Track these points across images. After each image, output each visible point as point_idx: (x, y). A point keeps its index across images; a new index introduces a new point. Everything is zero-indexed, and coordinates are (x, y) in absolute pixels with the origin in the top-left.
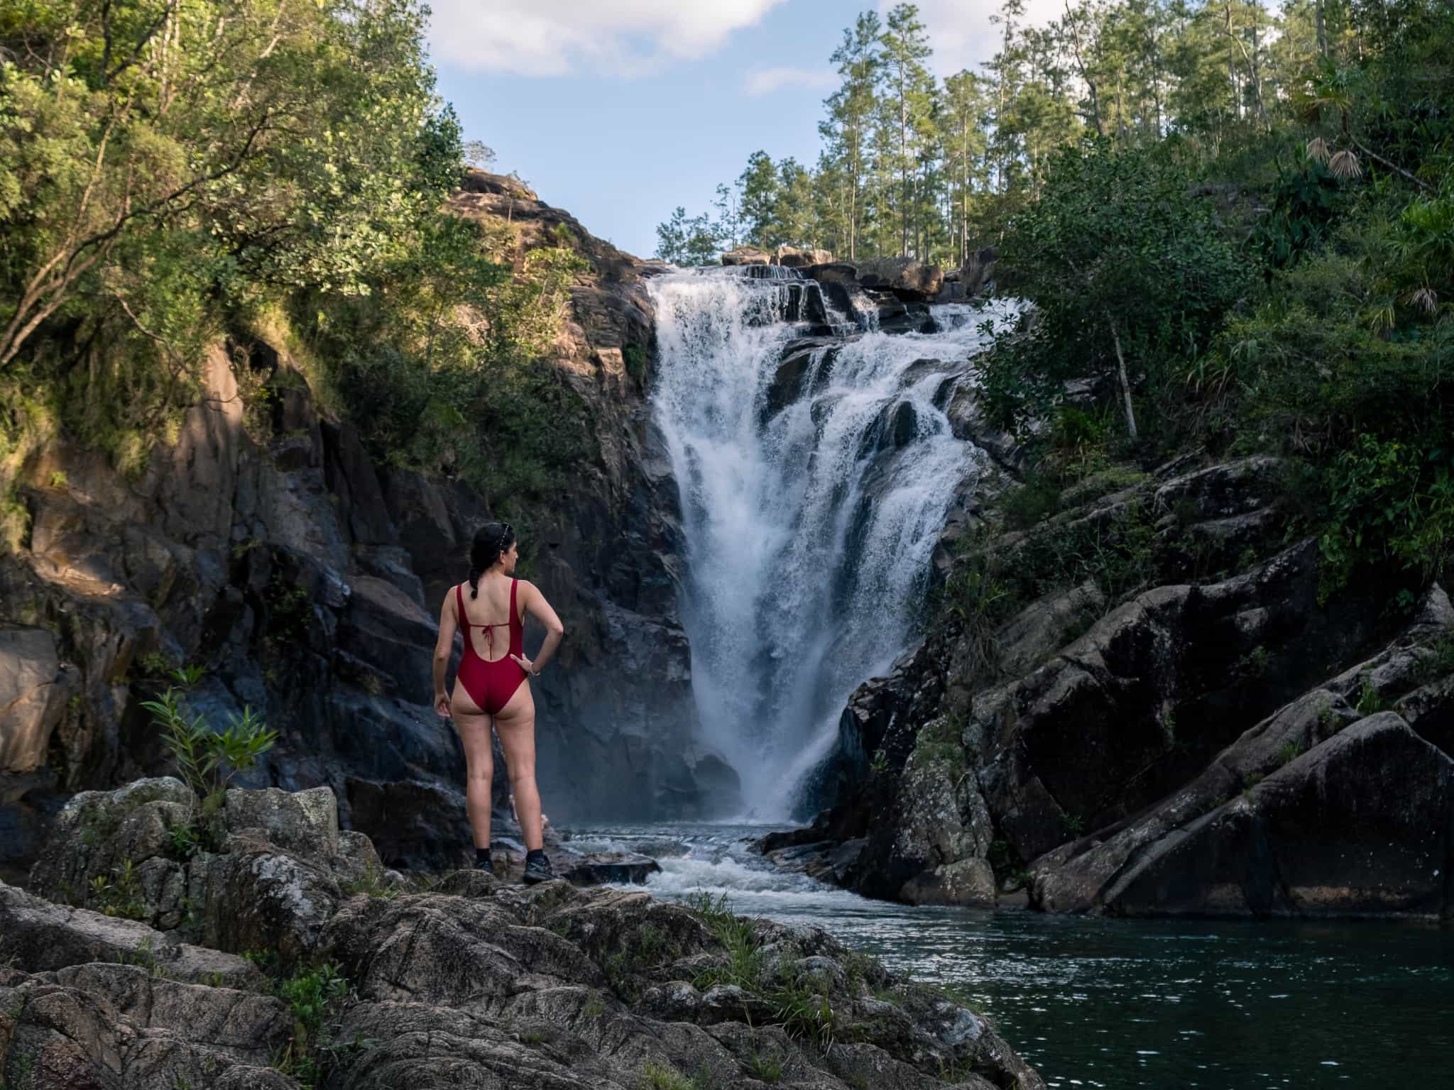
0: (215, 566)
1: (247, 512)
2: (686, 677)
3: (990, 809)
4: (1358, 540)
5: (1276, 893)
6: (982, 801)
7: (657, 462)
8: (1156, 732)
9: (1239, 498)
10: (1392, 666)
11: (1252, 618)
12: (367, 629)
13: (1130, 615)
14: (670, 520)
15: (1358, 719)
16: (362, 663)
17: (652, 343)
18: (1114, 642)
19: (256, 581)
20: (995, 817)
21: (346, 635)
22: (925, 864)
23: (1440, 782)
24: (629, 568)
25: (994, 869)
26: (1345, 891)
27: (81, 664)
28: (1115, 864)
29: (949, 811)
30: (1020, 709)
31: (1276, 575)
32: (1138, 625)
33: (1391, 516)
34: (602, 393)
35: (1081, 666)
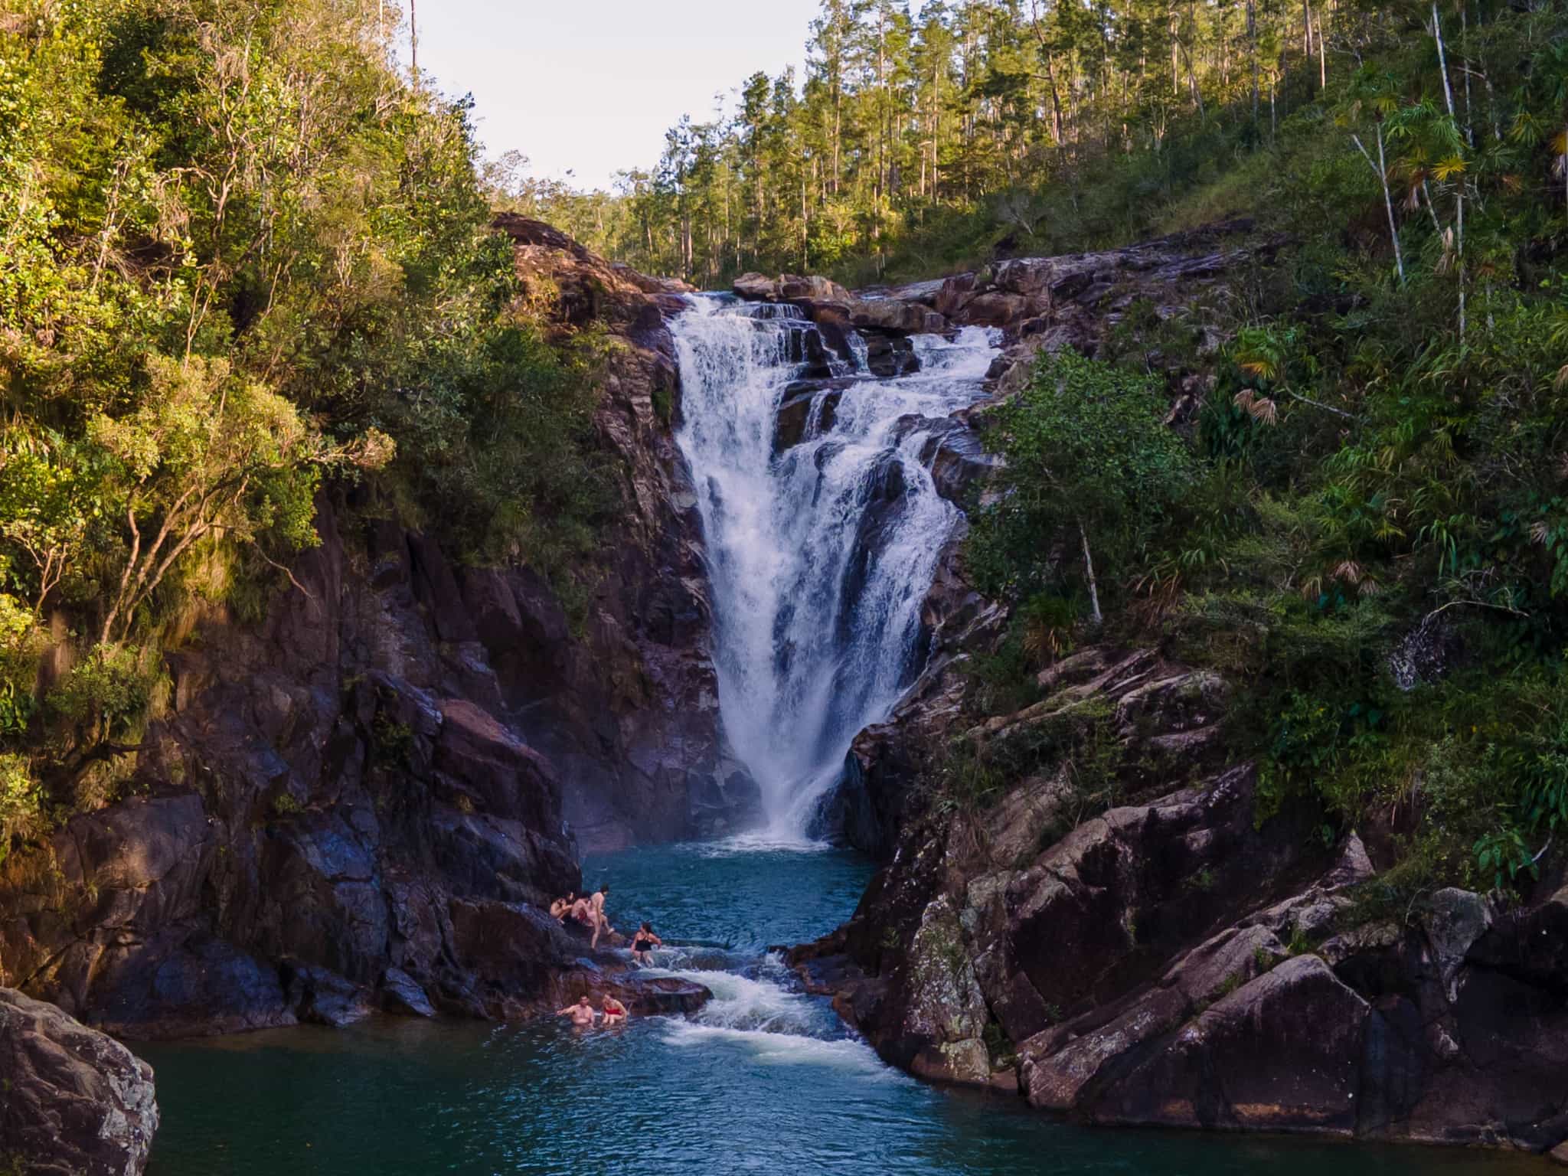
0: (328, 700)
1: (351, 638)
2: (715, 704)
3: (984, 994)
4: (1288, 775)
5: (1220, 1109)
6: (977, 988)
7: (683, 494)
8: (1121, 936)
9: (1189, 715)
10: (1317, 911)
11: (1200, 838)
12: (457, 748)
13: (1097, 832)
14: (695, 547)
15: (1288, 958)
16: (453, 783)
17: (678, 385)
18: (1085, 856)
19: (364, 714)
20: (988, 1003)
21: (440, 757)
22: (931, 1039)
23: (1355, 1021)
24: (662, 606)
25: (988, 1046)
26: (1276, 1109)
27: (225, 818)
28: (1089, 1071)
29: (950, 998)
30: (1008, 910)
31: (1220, 801)
32: (1105, 843)
33: (1316, 762)
34: (637, 441)
35: (1060, 878)
